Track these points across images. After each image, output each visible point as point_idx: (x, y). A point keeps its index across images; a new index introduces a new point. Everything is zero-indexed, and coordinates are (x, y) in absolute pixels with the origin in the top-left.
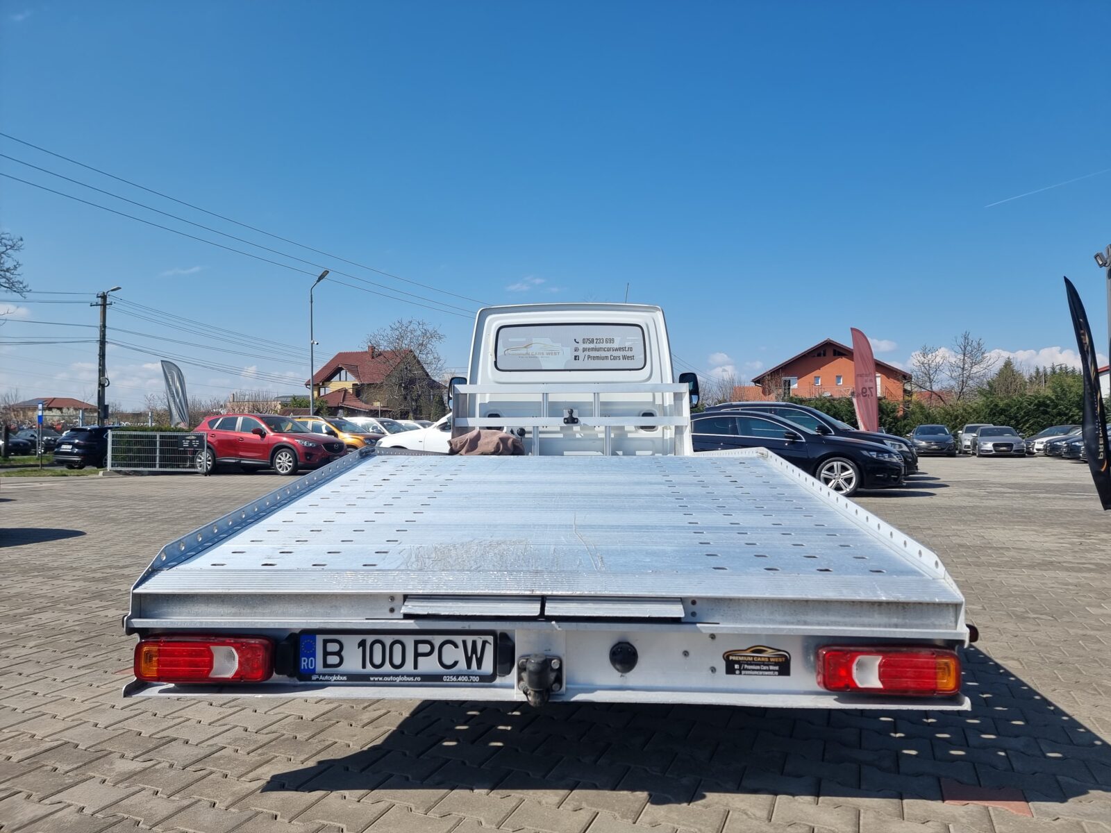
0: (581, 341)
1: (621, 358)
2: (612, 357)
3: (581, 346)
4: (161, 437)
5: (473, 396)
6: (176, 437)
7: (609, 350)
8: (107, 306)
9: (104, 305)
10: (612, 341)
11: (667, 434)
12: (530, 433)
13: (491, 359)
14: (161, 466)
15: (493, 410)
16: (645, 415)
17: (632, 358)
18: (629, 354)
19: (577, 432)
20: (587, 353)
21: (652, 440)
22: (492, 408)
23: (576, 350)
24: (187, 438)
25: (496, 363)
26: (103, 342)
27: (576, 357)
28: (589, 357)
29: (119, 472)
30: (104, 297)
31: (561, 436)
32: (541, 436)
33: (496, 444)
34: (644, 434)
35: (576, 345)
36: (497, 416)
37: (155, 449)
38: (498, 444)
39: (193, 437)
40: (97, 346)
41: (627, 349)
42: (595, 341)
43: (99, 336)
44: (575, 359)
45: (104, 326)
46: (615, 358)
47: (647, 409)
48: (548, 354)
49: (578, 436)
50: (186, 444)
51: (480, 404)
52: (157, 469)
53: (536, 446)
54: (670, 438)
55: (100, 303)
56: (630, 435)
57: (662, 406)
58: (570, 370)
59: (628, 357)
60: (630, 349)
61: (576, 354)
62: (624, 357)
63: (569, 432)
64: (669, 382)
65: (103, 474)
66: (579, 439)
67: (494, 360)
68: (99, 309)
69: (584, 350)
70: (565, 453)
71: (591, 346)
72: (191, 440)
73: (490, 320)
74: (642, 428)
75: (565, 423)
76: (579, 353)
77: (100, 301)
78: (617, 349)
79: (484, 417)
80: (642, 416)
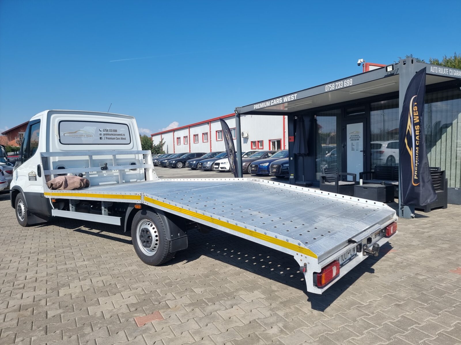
0: (102, 130)
2: (117, 139)
3: (103, 133)
7: (115, 135)
10: (116, 131)
12: (85, 175)
13: (57, 138)
17: (125, 139)
18: (123, 137)
19: (105, 173)
20: (106, 136)
21: (136, 174)
22: (60, 164)
23: (100, 134)
25: (60, 140)
27: (100, 138)
28: (107, 138)
31: (97, 176)
34: (132, 172)
35: (100, 132)
36: (63, 168)
41: (123, 135)
42: (109, 131)
44: (100, 139)
46: (118, 139)
47: (133, 161)
48: (87, 136)
49: (105, 175)
51: (52, 162)
54: (142, 173)
56: (127, 173)
57: (139, 160)
58: (98, 144)
59: (123, 138)
62: (122, 139)
63: (101, 174)
64: (140, 150)
66: (105, 177)
67: (59, 138)
69: (104, 135)
70: (100, 184)
71: (107, 133)
73: (53, 117)
74: (131, 170)
75: (102, 169)
76: (102, 136)
78: (118, 135)
79: (56, 169)
80: (131, 165)
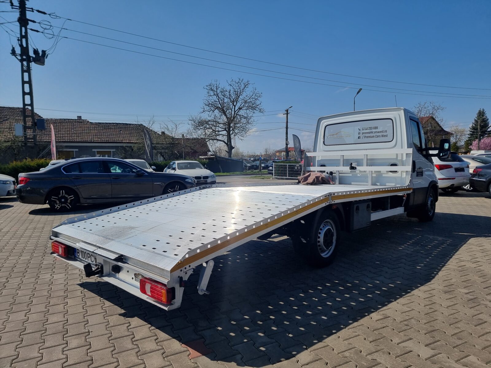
0: (361, 129)
1: (381, 136)
2: (376, 136)
3: (361, 132)
4: (289, 165)
5: (315, 157)
6: (293, 165)
7: (375, 132)
8: (288, 114)
9: (287, 114)
10: (376, 128)
11: (403, 175)
12: (335, 173)
13: (322, 140)
14: (289, 176)
15: (322, 163)
16: (392, 165)
17: (386, 136)
18: (385, 134)
19: (358, 173)
20: (364, 135)
22: (322, 162)
23: (359, 133)
24: (297, 166)
25: (324, 142)
26: (287, 128)
28: (365, 137)
29: (276, 178)
30: (287, 111)
31: (351, 175)
32: (340, 175)
33: (313, 179)
35: (359, 131)
36: (324, 166)
37: (287, 170)
38: (314, 179)
39: (298, 165)
40: (285, 129)
41: (384, 132)
42: (368, 128)
43: (286, 126)
44: (359, 138)
45: (287, 122)
46: (378, 136)
47: (393, 162)
49: (358, 175)
50: (296, 168)
51: (318, 161)
52: (287, 177)
53: (337, 180)
55: (286, 113)
56: (384, 175)
57: (401, 160)
58: (356, 144)
60: (386, 131)
61: (359, 135)
62: (383, 136)
63: (354, 173)
65: (272, 179)
66: (359, 177)
68: (286, 115)
69: (363, 133)
70: (352, 183)
72: (298, 167)
73: (322, 124)
74: (391, 172)
75: (350, 169)
76: (361, 135)
77: (286, 112)
78: (379, 132)
79: (319, 166)
80: (391, 166)
